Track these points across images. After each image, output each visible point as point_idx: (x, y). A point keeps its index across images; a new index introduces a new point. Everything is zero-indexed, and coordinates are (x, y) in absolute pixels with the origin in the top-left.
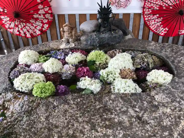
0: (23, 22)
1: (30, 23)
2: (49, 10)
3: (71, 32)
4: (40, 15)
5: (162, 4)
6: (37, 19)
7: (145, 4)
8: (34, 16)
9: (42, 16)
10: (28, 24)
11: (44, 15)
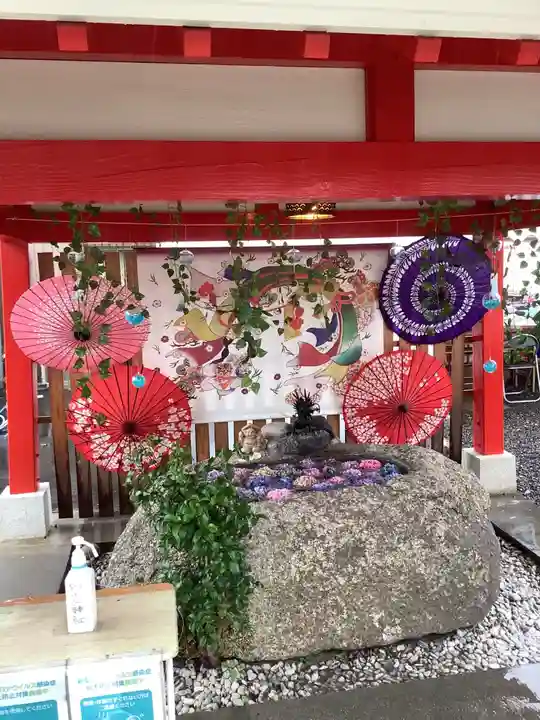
0: (135, 440)
2: (186, 414)
5: (371, 399)
6: (162, 433)
7: (345, 401)
8: (159, 426)
9: (173, 426)
11: (177, 423)
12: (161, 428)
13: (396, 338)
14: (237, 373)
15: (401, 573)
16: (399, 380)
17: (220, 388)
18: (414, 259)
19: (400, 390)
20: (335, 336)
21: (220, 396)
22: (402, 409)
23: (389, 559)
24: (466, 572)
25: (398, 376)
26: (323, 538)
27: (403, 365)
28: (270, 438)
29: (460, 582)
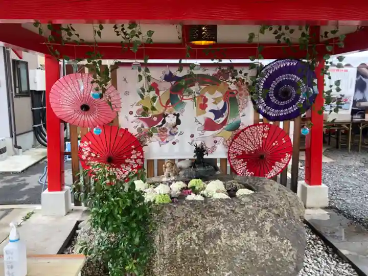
0: (113, 167)
1: (119, 167)
2: (141, 155)
3: (172, 168)
4: (131, 159)
5: (244, 150)
6: (127, 164)
7: (229, 150)
8: (126, 160)
9: (134, 161)
10: (117, 169)
11: (135, 160)
12: (127, 161)
13: (261, 117)
14: (170, 133)
15: (241, 250)
16: (261, 140)
17: (160, 140)
18: (271, 72)
19: (261, 146)
20: (225, 114)
21: (160, 145)
22: (262, 157)
23: (235, 242)
24: (283, 252)
25: (260, 138)
26: (197, 226)
27: (264, 132)
28: (181, 169)
29: (278, 257)
